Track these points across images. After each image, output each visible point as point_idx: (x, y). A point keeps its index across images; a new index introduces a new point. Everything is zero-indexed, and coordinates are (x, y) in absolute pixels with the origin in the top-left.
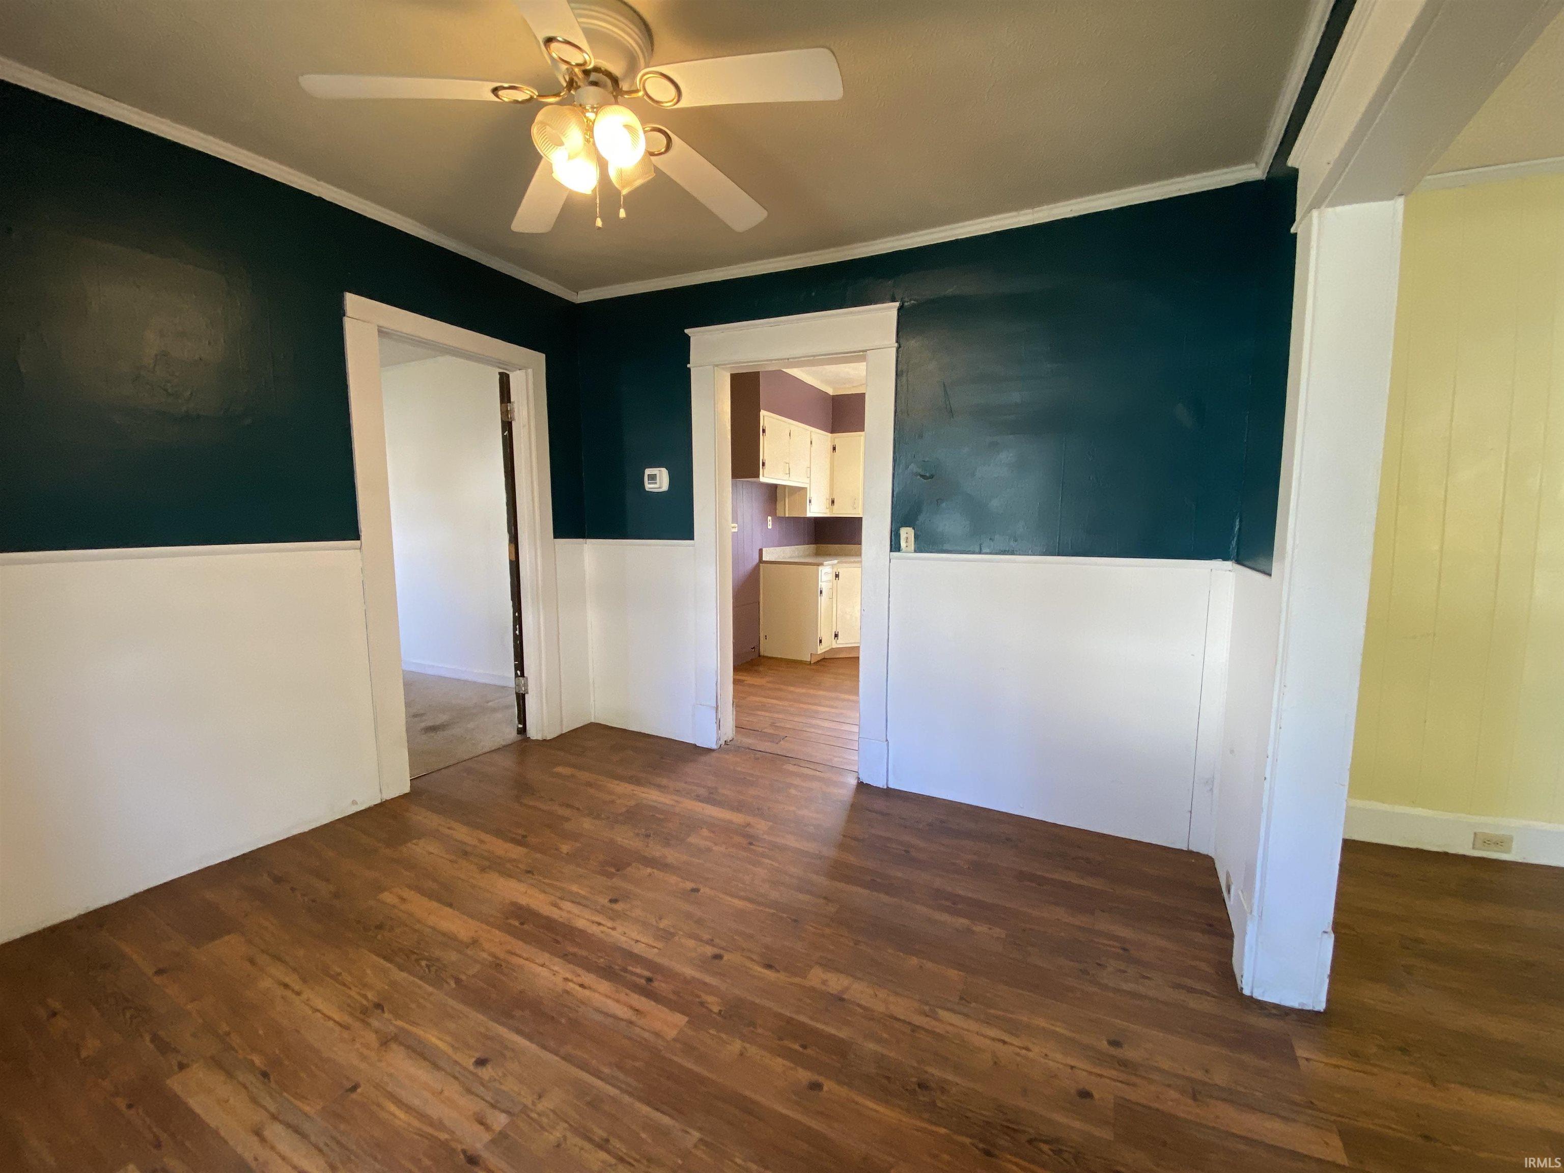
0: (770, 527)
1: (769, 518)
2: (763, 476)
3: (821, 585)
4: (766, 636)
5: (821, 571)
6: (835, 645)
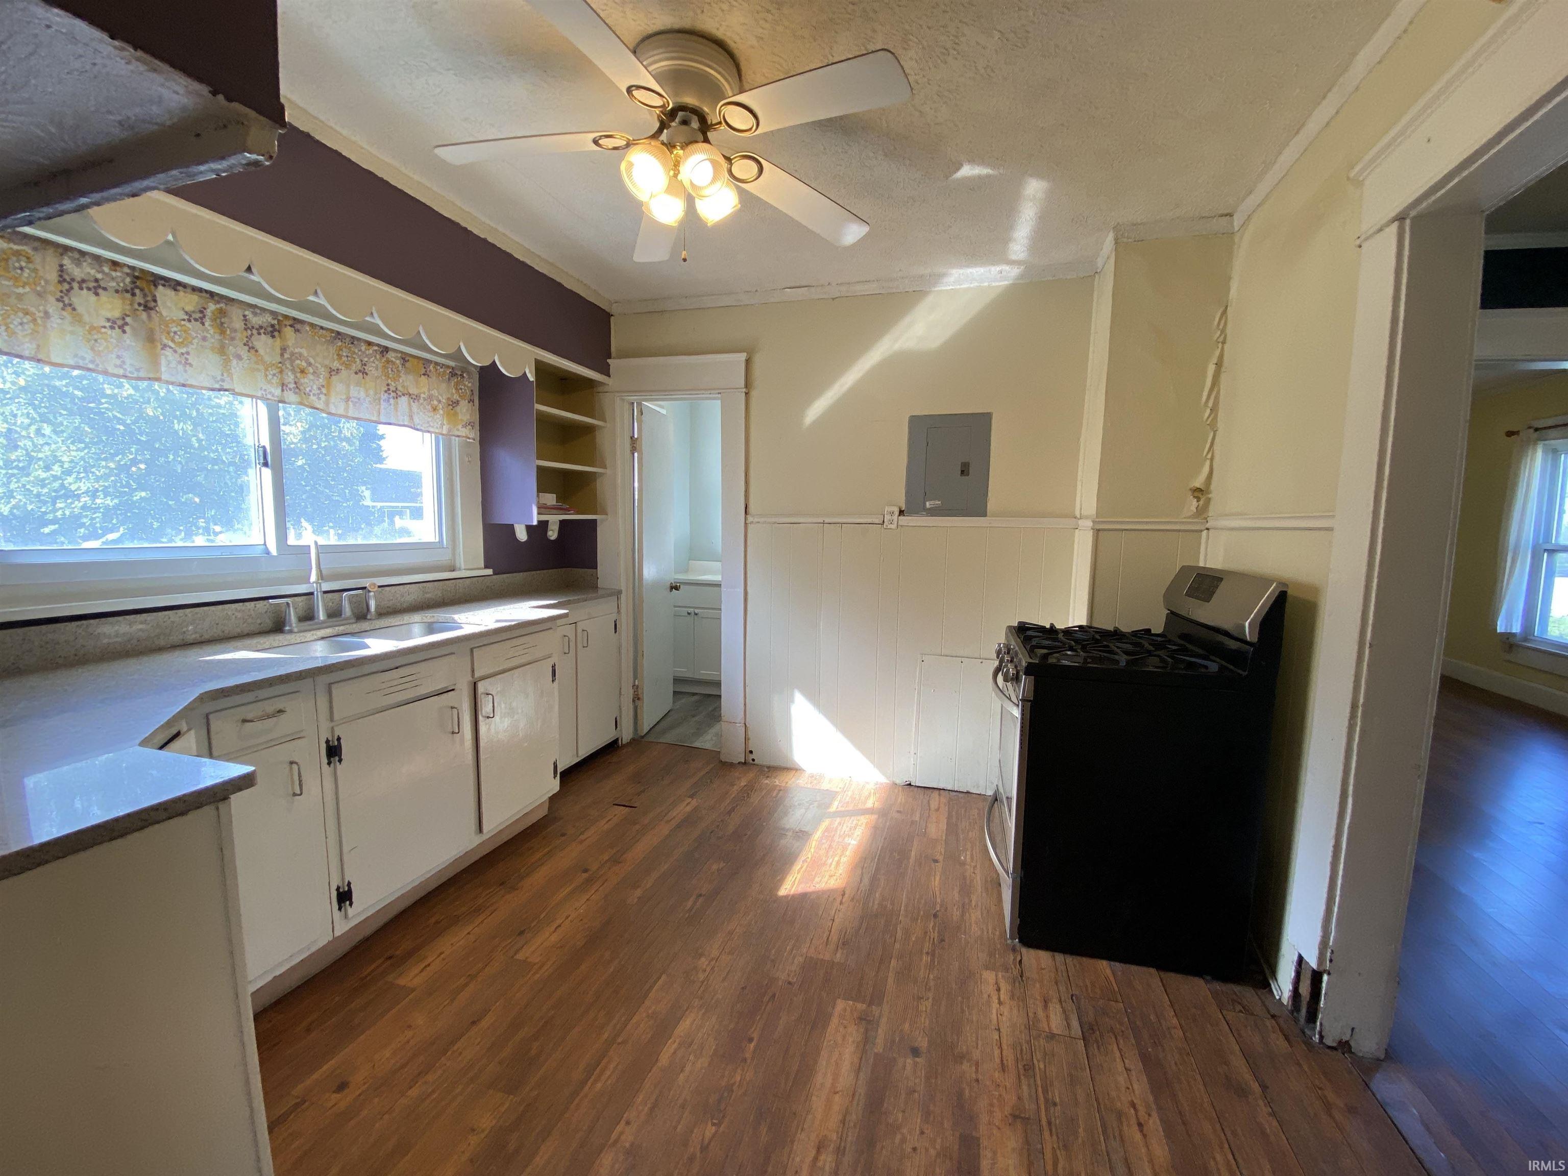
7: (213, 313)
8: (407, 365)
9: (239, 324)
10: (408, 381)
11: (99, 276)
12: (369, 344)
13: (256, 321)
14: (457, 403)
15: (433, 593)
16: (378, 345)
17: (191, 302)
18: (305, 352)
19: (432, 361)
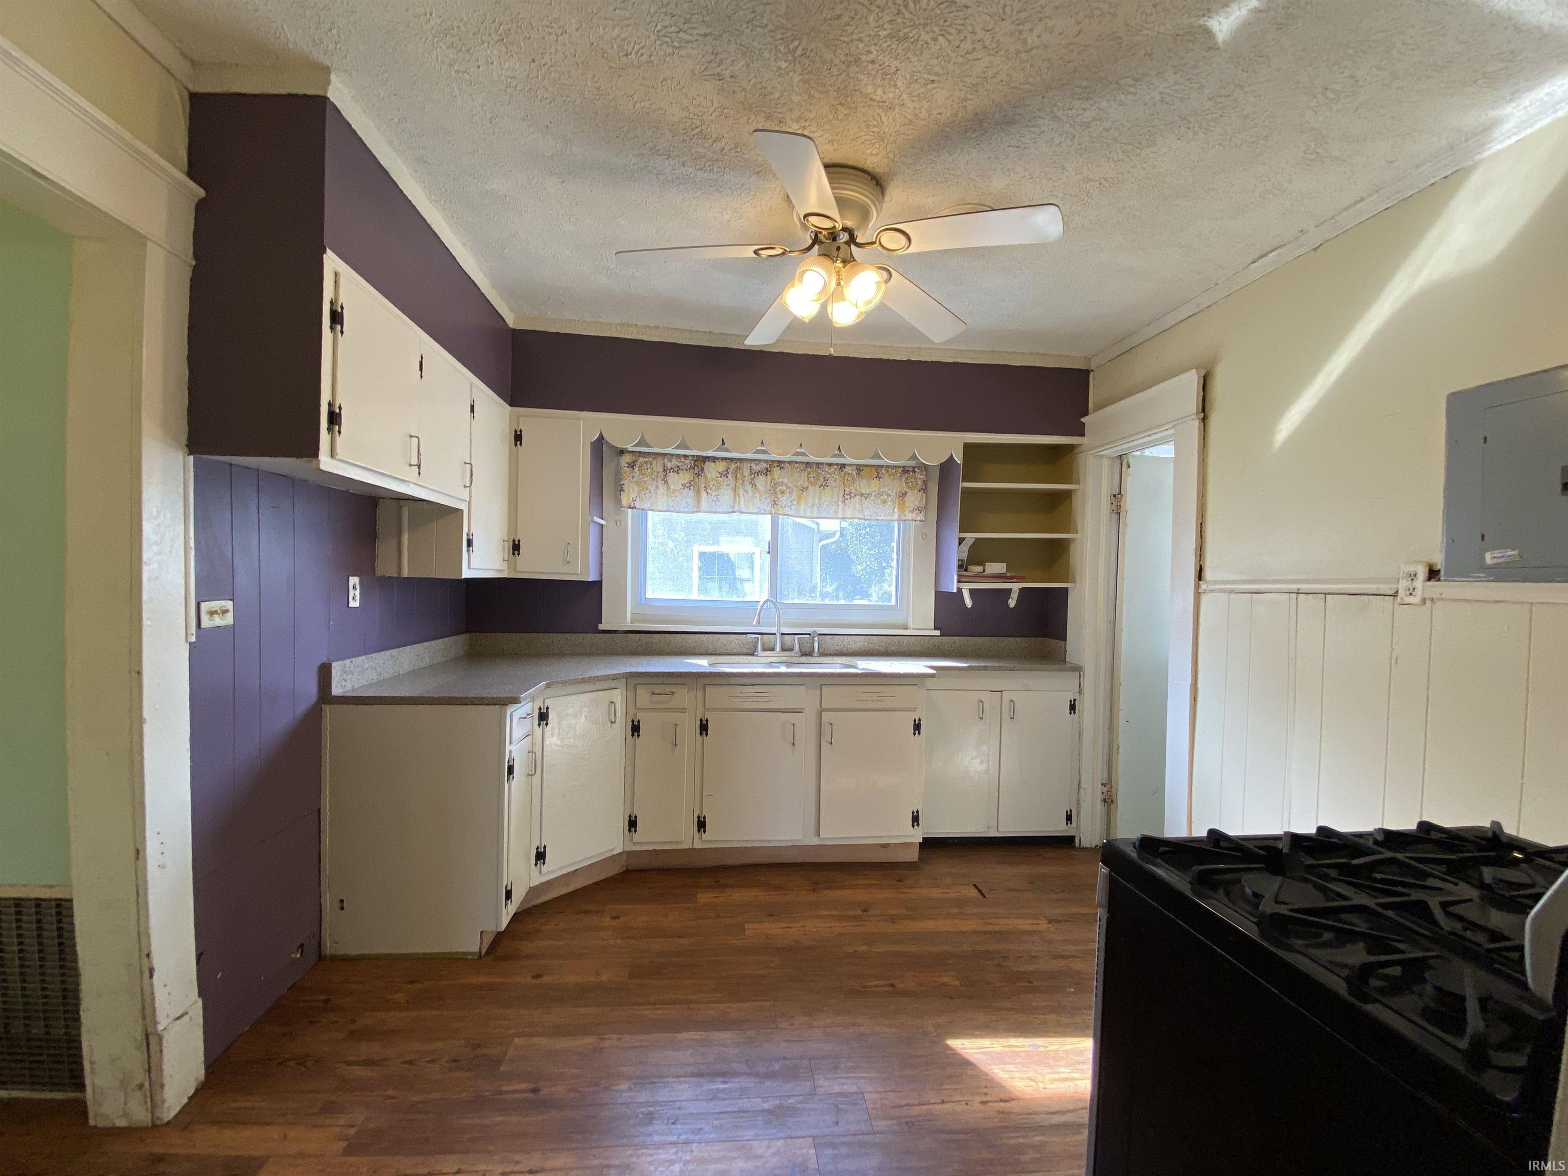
0: (354, 604)
1: (354, 580)
2: (333, 454)
3: (511, 752)
4: (342, 901)
5: (511, 715)
6: (538, 877)
7: (733, 470)
8: (862, 473)
9: (746, 473)
10: (863, 486)
11: (680, 464)
12: (830, 465)
13: (755, 468)
14: (905, 494)
15: (877, 643)
16: (837, 464)
17: (721, 466)
18: (786, 481)
19: (883, 466)
